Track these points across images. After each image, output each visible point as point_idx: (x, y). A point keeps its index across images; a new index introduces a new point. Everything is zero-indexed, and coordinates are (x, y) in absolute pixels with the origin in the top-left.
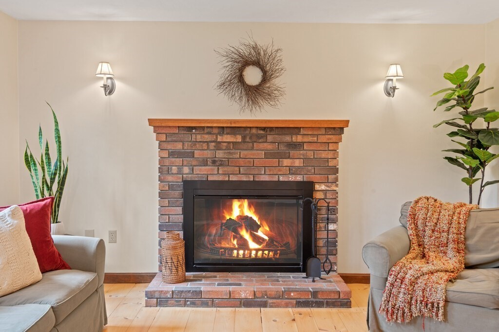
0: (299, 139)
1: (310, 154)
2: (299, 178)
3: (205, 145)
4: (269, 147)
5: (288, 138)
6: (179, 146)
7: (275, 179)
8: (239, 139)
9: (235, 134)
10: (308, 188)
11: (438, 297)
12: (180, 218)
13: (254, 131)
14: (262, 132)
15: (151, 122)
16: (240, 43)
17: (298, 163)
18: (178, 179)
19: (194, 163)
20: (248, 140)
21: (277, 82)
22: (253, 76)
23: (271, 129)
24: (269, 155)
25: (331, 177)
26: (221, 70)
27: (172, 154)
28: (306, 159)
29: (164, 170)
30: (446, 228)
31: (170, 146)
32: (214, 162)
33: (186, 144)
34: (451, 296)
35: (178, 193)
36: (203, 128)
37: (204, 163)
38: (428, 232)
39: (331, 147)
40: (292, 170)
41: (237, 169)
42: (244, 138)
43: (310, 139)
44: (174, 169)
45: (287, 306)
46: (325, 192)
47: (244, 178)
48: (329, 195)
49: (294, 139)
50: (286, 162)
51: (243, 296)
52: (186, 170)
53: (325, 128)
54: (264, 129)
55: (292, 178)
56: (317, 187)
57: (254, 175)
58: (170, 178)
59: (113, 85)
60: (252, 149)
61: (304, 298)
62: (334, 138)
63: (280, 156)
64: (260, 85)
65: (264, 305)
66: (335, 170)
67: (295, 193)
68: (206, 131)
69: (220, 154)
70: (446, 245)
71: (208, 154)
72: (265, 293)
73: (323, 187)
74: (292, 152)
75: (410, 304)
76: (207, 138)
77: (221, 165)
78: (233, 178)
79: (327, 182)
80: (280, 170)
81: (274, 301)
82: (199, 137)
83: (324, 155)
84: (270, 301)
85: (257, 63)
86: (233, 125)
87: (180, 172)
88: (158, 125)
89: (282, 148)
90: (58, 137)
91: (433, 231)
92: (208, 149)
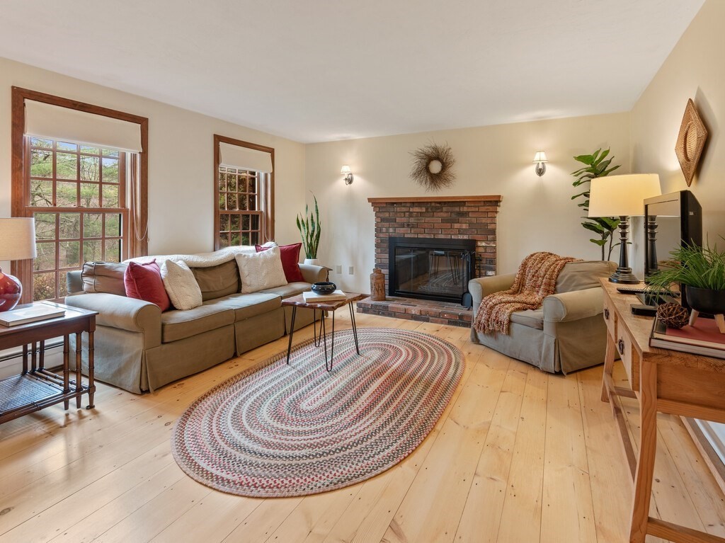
0: (465, 209)
1: (474, 220)
2: (466, 237)
3: (402, 214)
4: (444, 215)
5: (457, 209)
6: (387, 215)
7: (449, 237)
8: (424, 210)
9: (421, 207)
10: (472, 244)
11: (504, 318)
12: (387, 261)
13: (433, 204)
14: (438, 205)
15: (370, 200)
16: (425, 145)
17: (464, 226)
18: (387, 236)
19: (396, 226)
20: (430, 210)
21: (452, 170)
22: (436, 167)
23: (445, 203)
24: (444, 221)
25: (490, 237)
26: (412, 164)
27: (383, 220)
28: (470, 224)
29: (378, 230)
30: (542, 274)
31: (381, 215)
32: (408, 225)
33: (391, 213)
34: (513, 318)
35: (386, 245)
36: (401, 203)
37: (402, 226)
38: (530, 277)
39: (490, 215)
40: (460, 232)
41: (423, 230)
42: (427, 209)
43: (473, 209)
44: (384, 230)
45: (442, 323)
46: (485, 247)
47: (428, 237)
48: (488, 250)
49: (461, 210)
50: (456, 226)
51: (413, 313)
52: (391, 230)
53: (484, 201)
54: (440, 203)
55: (460, 237)
56: (479, 244)
57: (434, 234)
58: (381, 235)
59: (352, 178)
60: (433, 216)
61: (454, 318)
62: (491, 208)
63: (452, 221)
64: (440, 173)
65: (427, 320)
66: (493, 232)
67: (462, 247)
68: (403, 205)
69: (412, 220)
70: (539, 286)
71: (405, 220)
72: (427, 313)
73: (484, 244)
74: (460, 219)
75: (488, 321)
76: (404, 209)
77: (412, 227)
78: (420, 236)
79: (487, 240)
80: (452, 231)
81: (434, 318)
82: (398, 209)
83: (484, 221)
84: (431, 318)
85: (438, 158)
86: (419, 201)
87: (387, 231)
88: (375, 203)
89: (453, 215)
90: (317, 210)
91: (533, 276)
92: (404, 216)
